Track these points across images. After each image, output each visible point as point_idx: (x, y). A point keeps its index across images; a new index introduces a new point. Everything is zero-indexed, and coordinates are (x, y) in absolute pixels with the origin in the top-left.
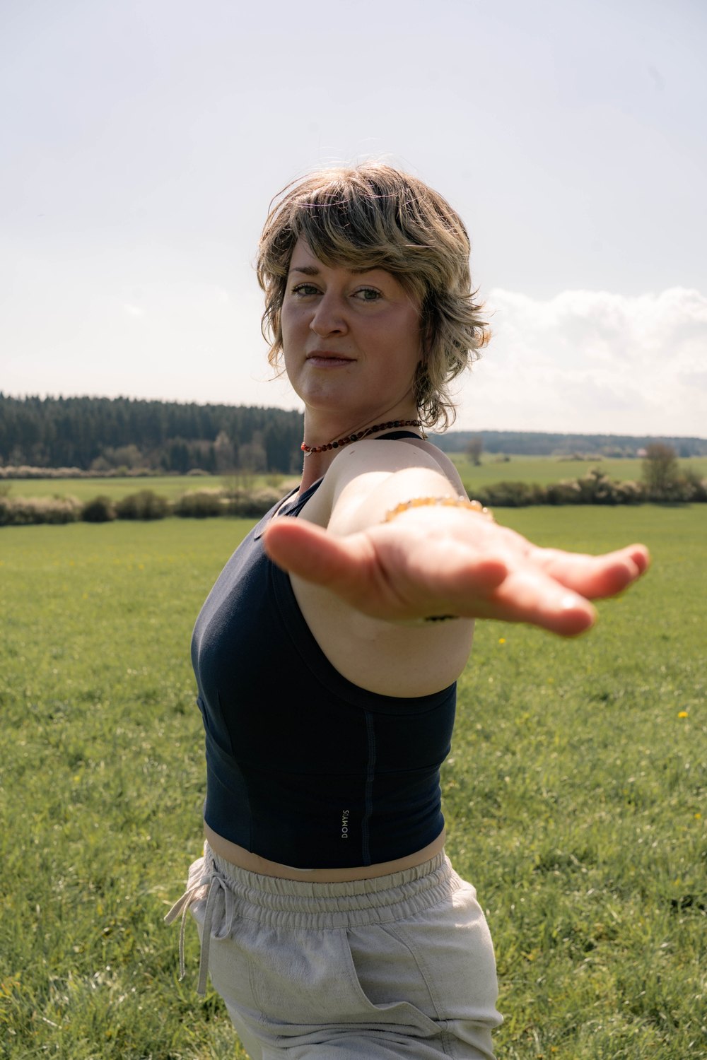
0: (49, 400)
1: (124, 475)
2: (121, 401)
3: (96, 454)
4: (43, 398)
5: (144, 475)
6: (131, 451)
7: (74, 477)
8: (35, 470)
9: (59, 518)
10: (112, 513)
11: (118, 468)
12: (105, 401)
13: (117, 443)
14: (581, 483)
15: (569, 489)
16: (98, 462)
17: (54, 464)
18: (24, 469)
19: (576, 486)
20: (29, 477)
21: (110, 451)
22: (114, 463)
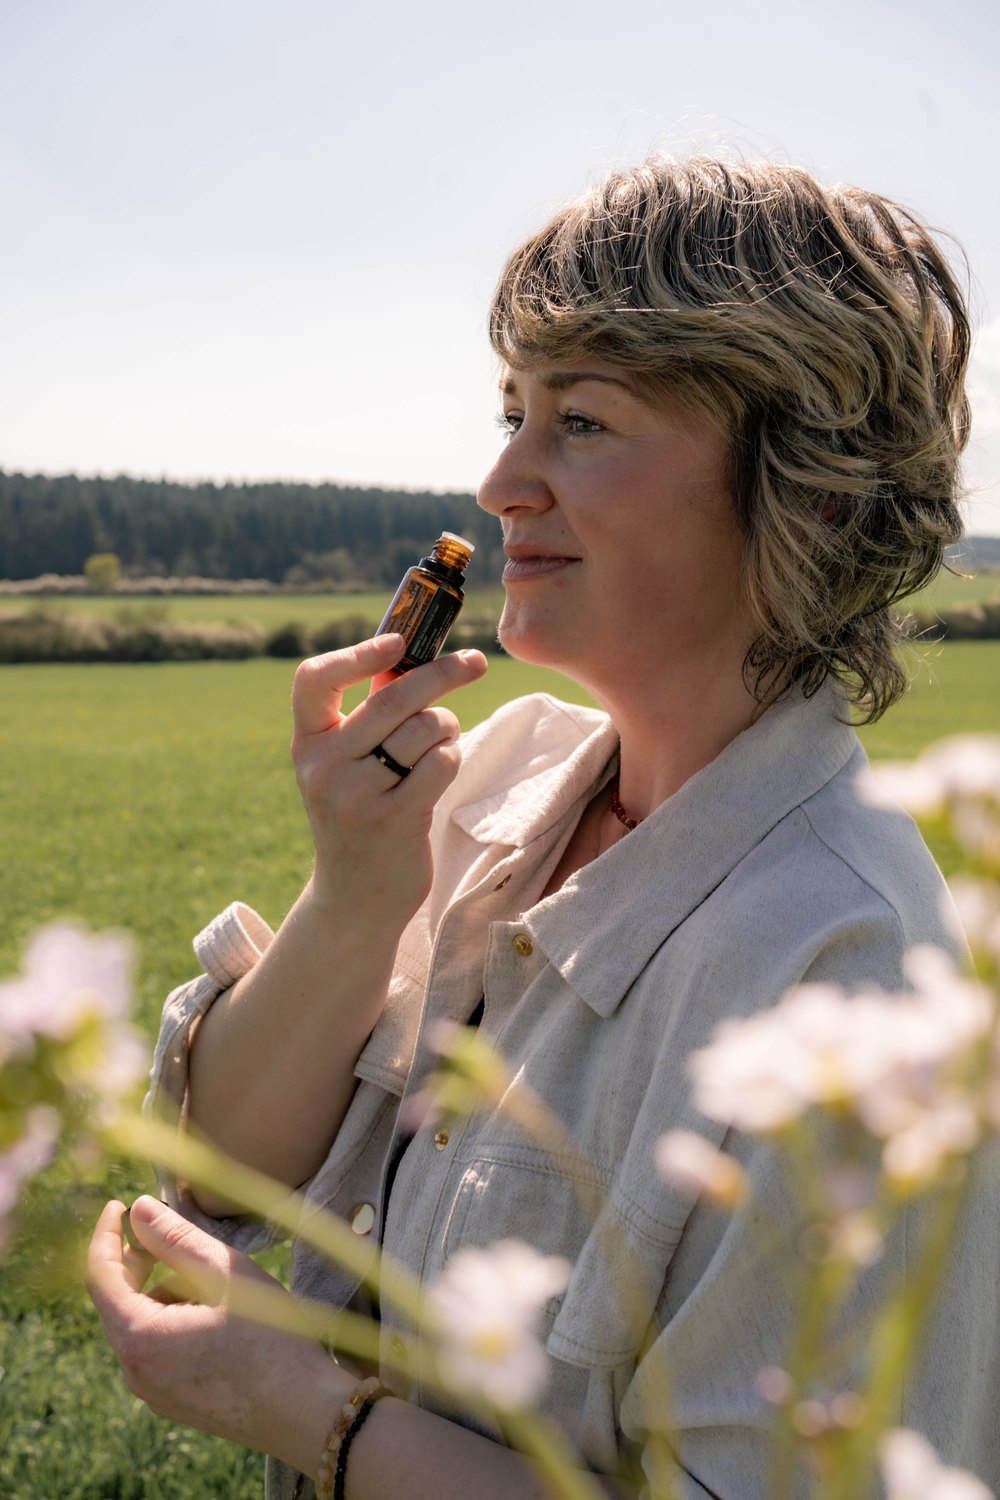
0: (229, 487)
1: (329, 592)
2: (328, 489)
3: (292, 561)
4: (220, 482)
5: (356, 592)
6: (340, 558)
7: (261, 593)
8: (207, 584)
9: (235, 653)
10: (307, 646)
11: (321, 580)
12: (304, 489)
13: (322, 544)
14: (987, 610)
15: (966, 617)
16: (295, 573)
17: (235, 575)
18: (194, 583)
19: (978, 614)
20: (200, 593)
21: (310, 558)
22: (316, 574)
